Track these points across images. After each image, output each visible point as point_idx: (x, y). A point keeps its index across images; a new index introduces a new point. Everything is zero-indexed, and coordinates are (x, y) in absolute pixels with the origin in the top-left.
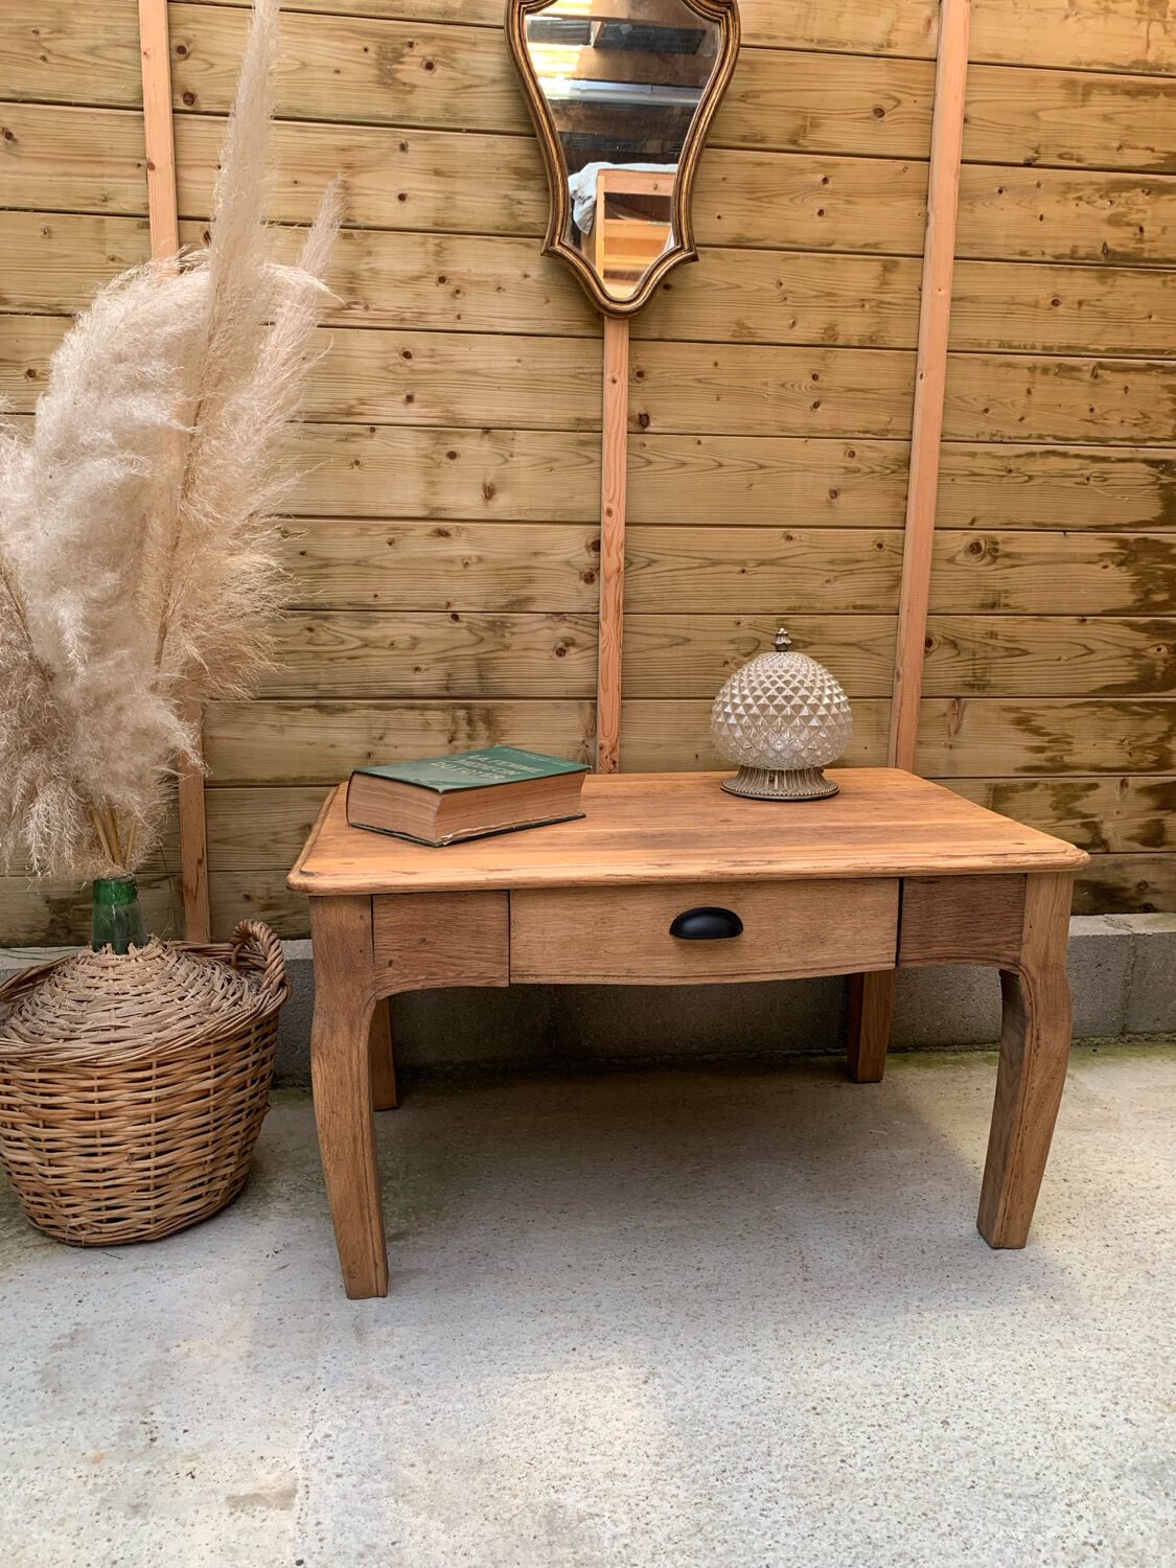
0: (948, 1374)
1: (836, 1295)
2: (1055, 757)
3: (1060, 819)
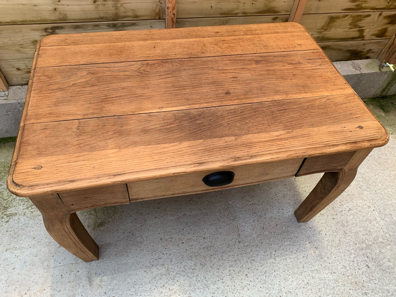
0: (283, 289)
1: (249, 250)
2: (359, 4)
3: (351, 29)
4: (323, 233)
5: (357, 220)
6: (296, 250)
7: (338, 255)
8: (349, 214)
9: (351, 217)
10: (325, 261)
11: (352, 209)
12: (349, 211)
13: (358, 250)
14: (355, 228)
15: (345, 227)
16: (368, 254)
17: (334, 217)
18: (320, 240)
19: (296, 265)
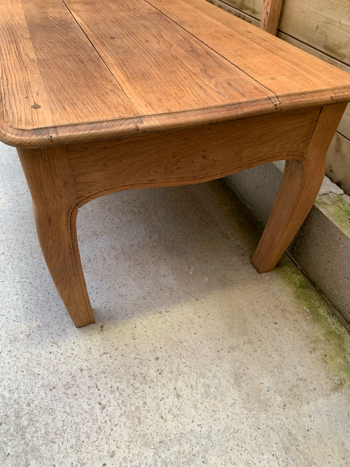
4: (54, 349)
5: (80, 417)
6: (29, 308)
7: (12, 369)
8: (91, 402)
9: (86, 407)
10: (6, 346)
11: (104, 411)
12: (100, 404)
13: (16, 406)
14: (62, 410)
15: (63, 390)
16: (7, 427)
17: (85, 373)
18: (42, 343)
19: (6, 306)
